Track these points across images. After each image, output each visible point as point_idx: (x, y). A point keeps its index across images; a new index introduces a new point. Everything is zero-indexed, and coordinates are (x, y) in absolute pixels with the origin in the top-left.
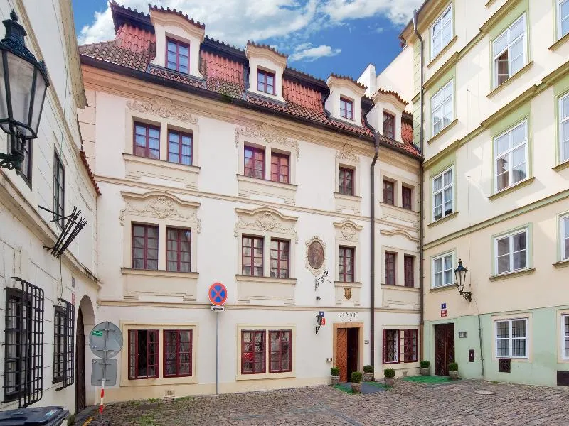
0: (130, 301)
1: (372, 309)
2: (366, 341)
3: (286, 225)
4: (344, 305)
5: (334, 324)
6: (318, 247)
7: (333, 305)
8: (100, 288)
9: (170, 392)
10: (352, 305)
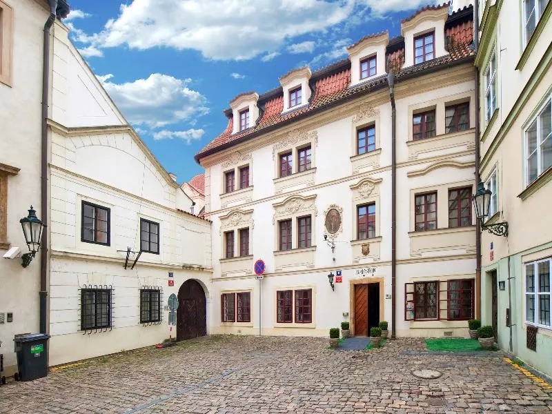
0: (224, 278)
1: (394, 262)
2: (387, 295)
3: (308, 204)
4: (361, 262)
5: (351, 281)
6: (334, 213)
7: (350, 263)
8: (212, 272)
9: (240, 332)
10: (371, 261)
